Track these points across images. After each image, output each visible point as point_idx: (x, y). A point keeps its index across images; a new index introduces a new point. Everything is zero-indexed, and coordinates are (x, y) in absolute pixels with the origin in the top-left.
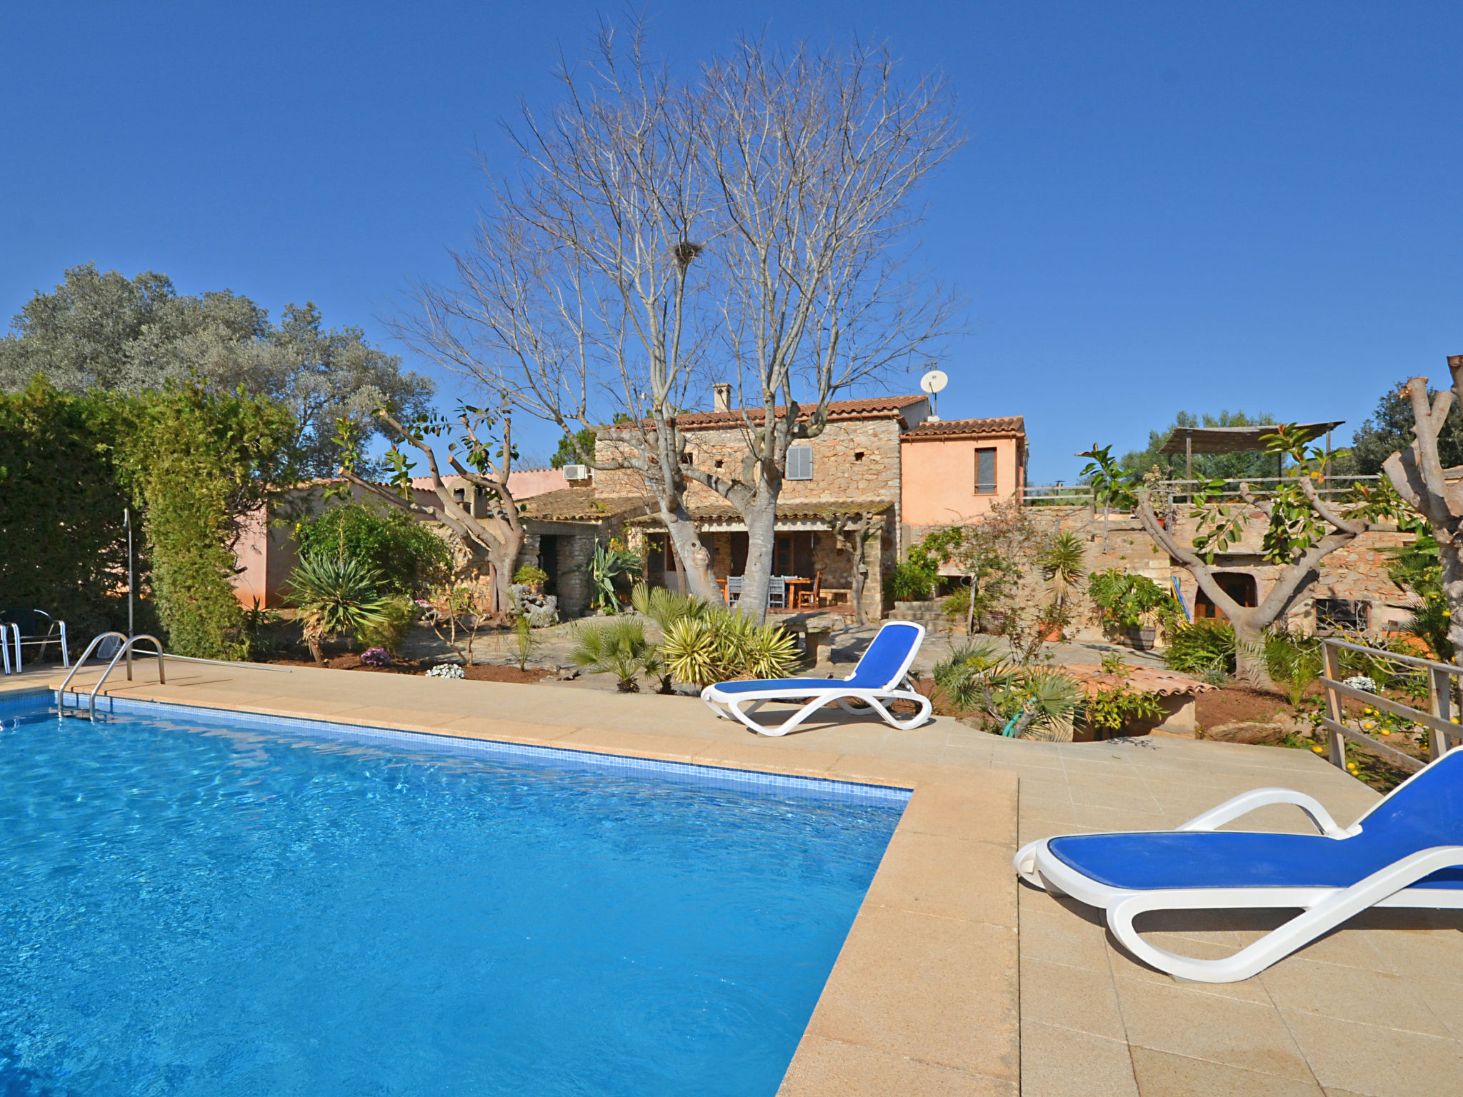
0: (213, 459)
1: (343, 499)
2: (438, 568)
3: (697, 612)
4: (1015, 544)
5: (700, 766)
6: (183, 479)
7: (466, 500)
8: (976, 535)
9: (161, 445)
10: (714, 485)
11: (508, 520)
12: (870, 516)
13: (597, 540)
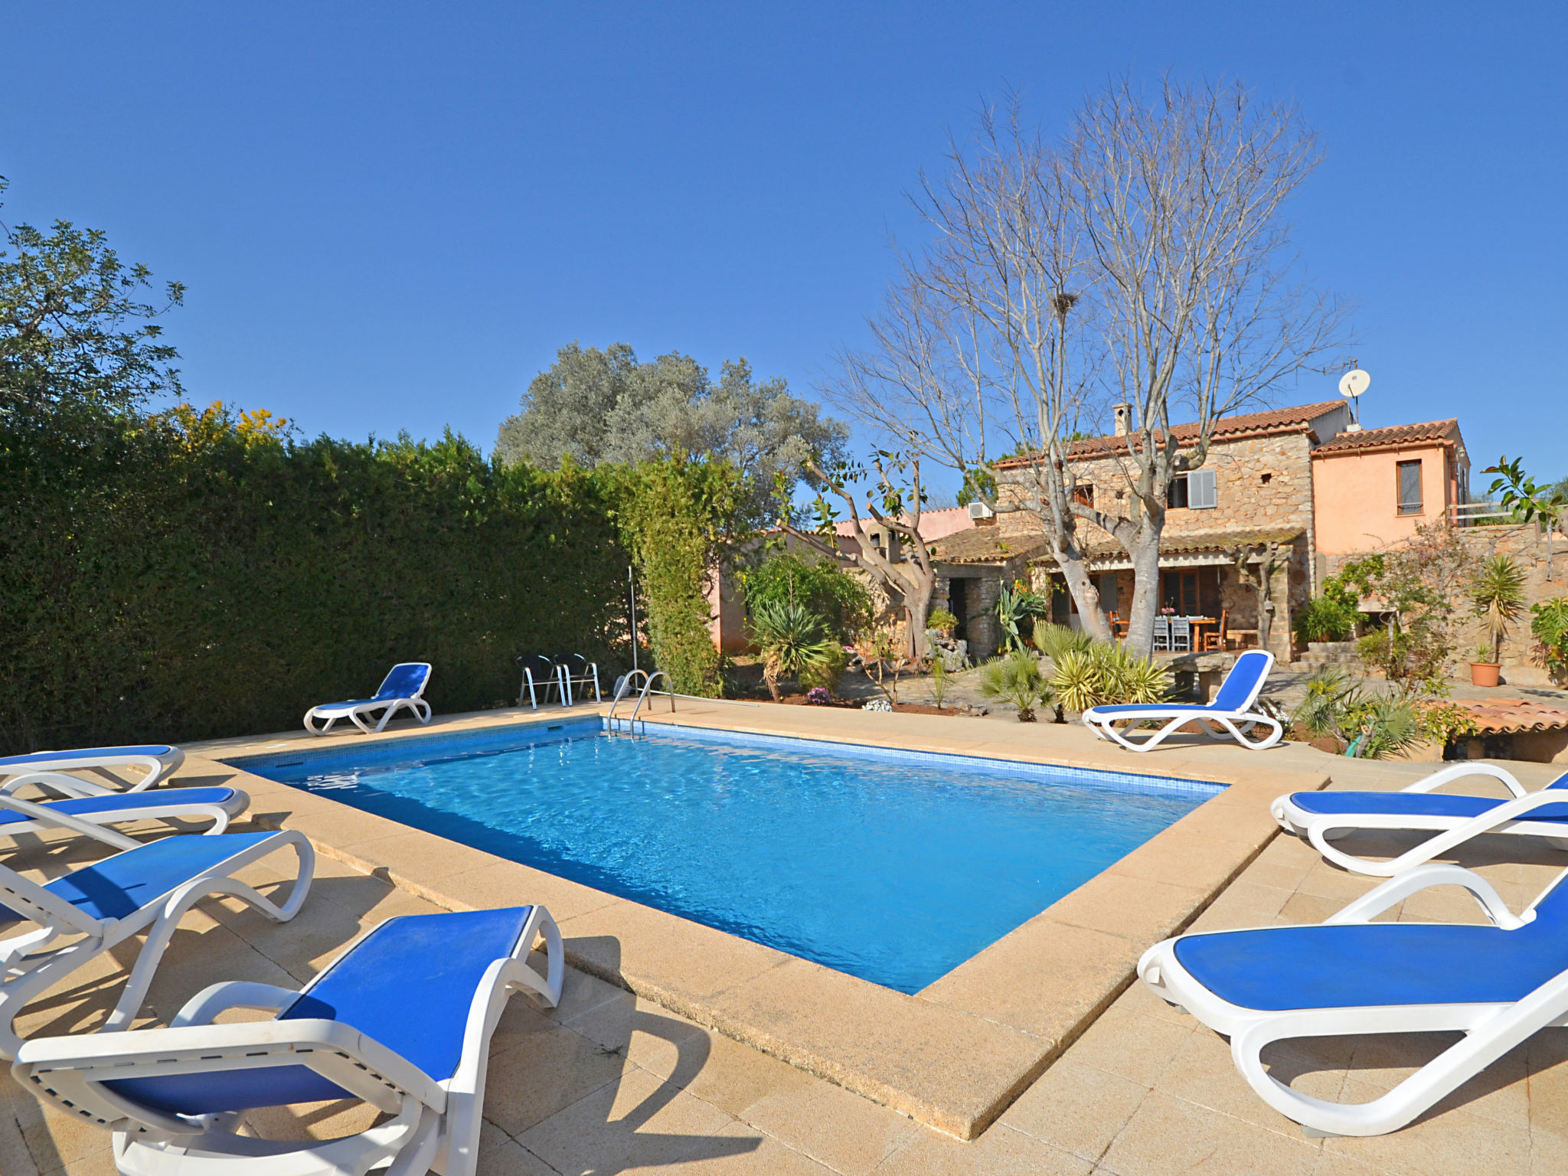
0: (692, 519)
1: (780, 549)
2: (860, 614)
3: (1083, 646)
4: (1446, 573)
5: (1076, 768)
6: (671, 539)
7: (881, 546)
8: (1400, 564)
9: (653, 509)
10: (1102, 523)
11: (920, 565)
12: (1275, 546)
13: (1002, 582)
